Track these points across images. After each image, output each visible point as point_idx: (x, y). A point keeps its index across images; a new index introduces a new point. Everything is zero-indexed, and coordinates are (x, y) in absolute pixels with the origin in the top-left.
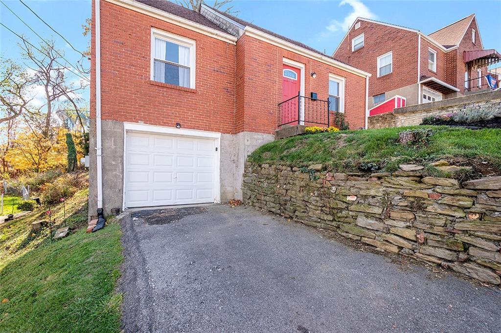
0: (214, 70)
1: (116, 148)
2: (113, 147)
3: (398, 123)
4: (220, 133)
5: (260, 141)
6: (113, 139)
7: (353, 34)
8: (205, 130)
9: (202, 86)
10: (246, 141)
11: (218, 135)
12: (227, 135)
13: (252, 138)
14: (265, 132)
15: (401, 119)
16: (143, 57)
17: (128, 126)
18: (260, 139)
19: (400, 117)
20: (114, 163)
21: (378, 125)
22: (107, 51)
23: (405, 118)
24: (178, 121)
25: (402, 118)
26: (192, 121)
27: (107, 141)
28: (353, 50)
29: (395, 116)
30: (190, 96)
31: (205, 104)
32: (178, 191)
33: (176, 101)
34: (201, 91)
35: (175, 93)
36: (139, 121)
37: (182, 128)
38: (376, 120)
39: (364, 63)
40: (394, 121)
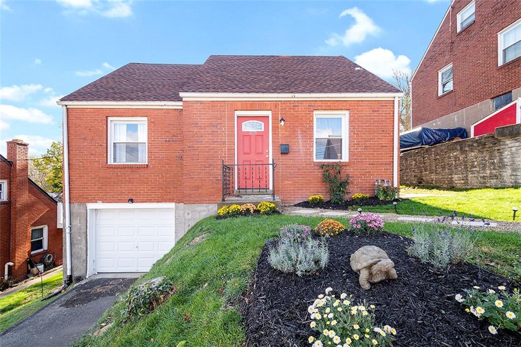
0: (166, 141)
1: (80, 226)
2: (79, 225)
3: (506, 153)
4: (174, 203)
5: (204, 213)
6: (79, 218)
7: (458, 6)
8: (157, 202)
9: (153, 160)
10: (186, 214)
11: (172, 205)
12: (182, 205)
13: (194, 211)
14: (210, 202)
15: (510, 145)
16: (101, 145)
17: (90, 206)
18: (204, 211)
19: (508, 142)
20: (79, 238)
21: (473, 154)
22: (73, 148)
23: (517, 144)
24: (131, 197)
25: (512, 145)
26: (144, 195)
27: (74, 220)
28: (459, 30)
29: (500, 141)
30: (142, 171)
31: (157, 176)
32: (140, 259)
33: (129, 178)
34: (152, 164)
35: (127, 171)
36: (98, 201)
37: (135, 202)
38: (469, 146)
39: (475, 47)
40: (497, 148)
